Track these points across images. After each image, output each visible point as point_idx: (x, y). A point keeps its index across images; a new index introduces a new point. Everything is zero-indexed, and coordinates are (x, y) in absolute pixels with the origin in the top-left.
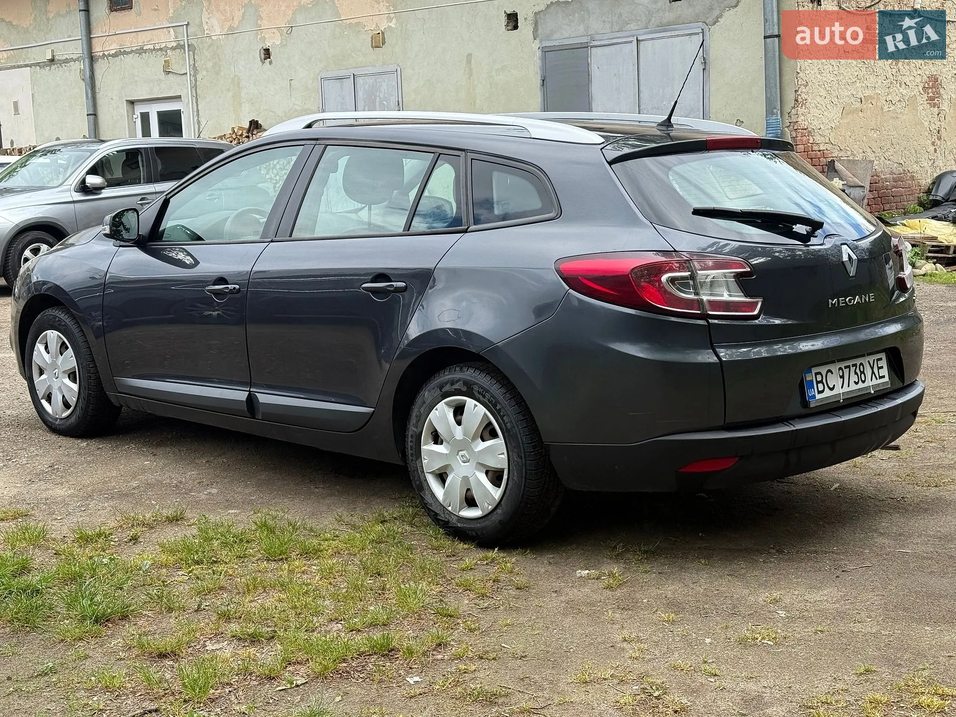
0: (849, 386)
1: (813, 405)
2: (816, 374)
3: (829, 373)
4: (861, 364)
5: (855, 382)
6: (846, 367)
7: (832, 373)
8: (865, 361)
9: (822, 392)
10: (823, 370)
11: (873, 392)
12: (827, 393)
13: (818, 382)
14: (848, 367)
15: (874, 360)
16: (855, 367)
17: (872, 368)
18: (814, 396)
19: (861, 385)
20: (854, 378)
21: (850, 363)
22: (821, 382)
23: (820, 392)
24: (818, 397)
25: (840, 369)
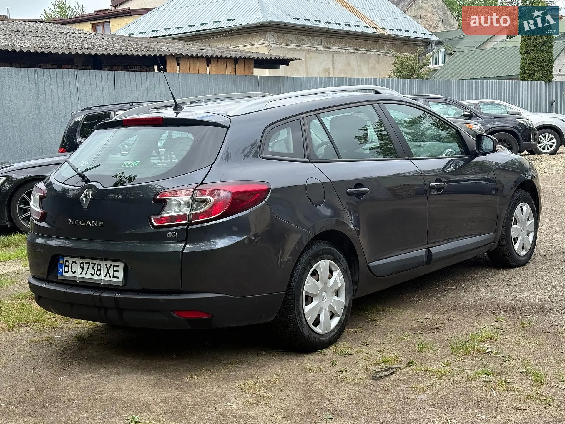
0: (86, 275)
1: (59, 277)
2: (66, 261)
3: (74, 263)
4: (99, 264)
5: (91, 273)
6: (86, 263)
7: (76, 264)
8: (103, 263)
9: (67, 272)
10: (71, 260)
11: (102, 284)
12: (70, 274)
13: (66, 266)
14: (89, 263)
15: (111, 265)
16: (93, 265)
17: (108, 270)
18: (62, 273)
19: (95, 277)
20: (91, 271)
21: (91, 261)
22: (68, 266)
23: (65, 272)
24: (64, 274)
25: (82, 263)
